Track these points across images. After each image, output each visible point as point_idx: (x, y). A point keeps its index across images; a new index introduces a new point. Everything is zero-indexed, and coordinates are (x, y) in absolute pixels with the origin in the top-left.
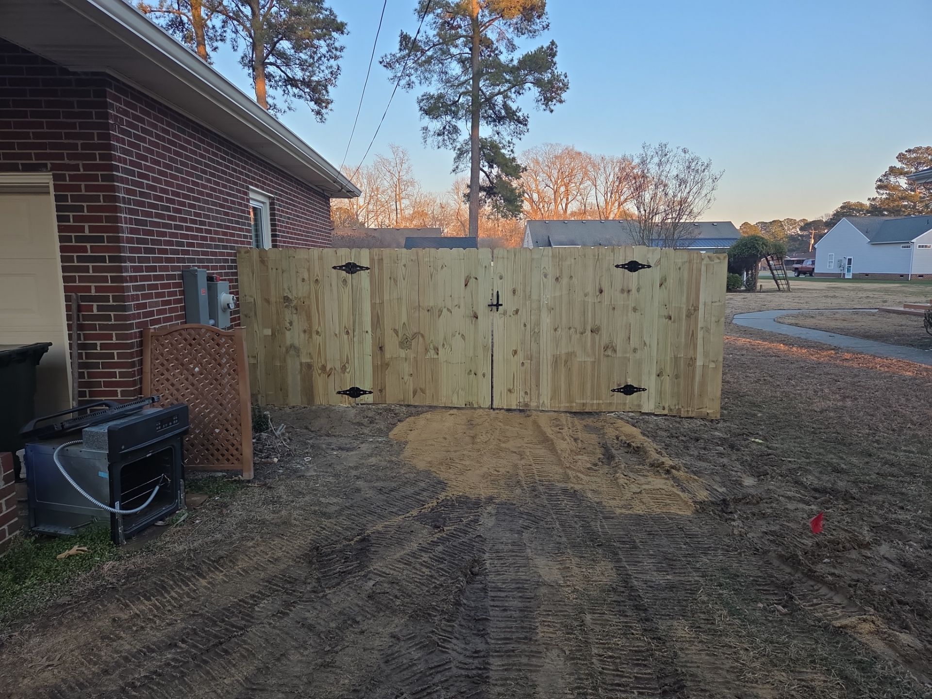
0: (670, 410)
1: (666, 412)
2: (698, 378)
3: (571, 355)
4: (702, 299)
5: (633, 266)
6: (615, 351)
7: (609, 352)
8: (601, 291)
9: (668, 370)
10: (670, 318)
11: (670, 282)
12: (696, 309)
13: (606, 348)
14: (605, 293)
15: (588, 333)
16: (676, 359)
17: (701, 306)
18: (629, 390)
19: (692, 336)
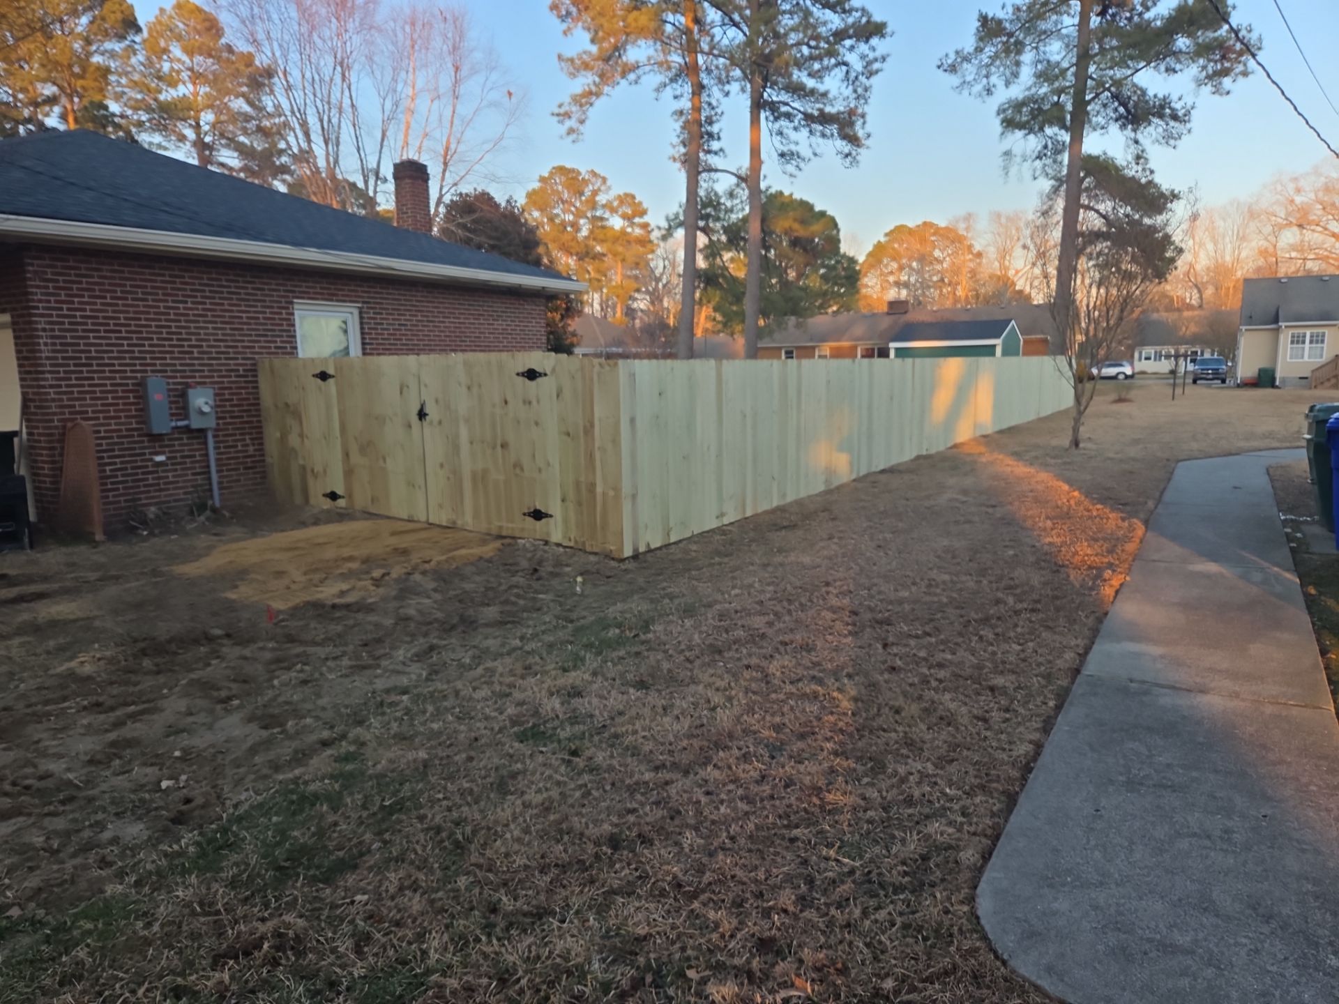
0: (576, 542)
1: (572, 544)
2: (599, 508)
3: (485, 472)
4: (597, 415)
5: (531, 375)
6: (522, 469)
7: (518, 471)
8: (506, 402)
9: (571, 495)
10: (568, 434)
11: (567, 393)
12: (592, 425)
13: (515, 466)
14: (510, 405)
15: (499, 448)
16: (577, 484)
17: (597, 422)
18: (538, 515)
19: (591, 457)
